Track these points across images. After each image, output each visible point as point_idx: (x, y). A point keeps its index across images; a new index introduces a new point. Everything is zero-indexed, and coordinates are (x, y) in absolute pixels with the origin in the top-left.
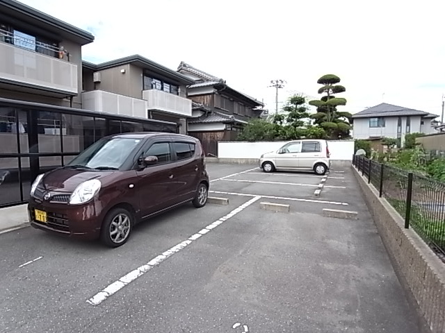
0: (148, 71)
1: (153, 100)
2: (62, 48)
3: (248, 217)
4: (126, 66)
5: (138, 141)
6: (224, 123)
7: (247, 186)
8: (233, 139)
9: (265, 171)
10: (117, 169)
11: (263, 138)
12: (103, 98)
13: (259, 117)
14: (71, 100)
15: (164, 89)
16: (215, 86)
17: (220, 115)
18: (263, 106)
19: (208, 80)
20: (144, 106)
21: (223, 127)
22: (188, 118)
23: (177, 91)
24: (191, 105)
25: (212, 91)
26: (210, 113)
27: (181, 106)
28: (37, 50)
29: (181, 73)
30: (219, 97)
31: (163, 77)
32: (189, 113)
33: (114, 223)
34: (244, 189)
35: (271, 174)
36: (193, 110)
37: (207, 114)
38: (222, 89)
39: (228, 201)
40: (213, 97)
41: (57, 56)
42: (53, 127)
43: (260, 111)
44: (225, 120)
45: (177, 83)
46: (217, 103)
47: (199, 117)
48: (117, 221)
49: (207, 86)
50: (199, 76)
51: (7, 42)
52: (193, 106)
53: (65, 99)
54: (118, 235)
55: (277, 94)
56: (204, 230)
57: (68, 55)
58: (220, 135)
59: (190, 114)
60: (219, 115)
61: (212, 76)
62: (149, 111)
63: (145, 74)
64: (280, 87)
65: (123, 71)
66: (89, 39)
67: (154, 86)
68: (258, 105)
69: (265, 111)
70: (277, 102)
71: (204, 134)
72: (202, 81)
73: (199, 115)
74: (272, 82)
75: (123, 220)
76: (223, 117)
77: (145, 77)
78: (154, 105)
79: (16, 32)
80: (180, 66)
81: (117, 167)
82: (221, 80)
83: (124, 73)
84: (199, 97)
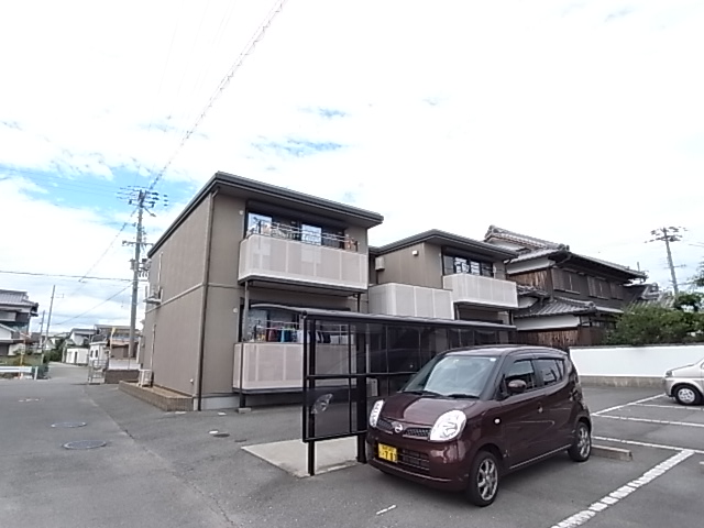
0: (447, 248)
1: (460, 288)
2: (347, 235)
3: (684, 486)
4: (419, 246)
5: (493, 360)
6: (576, 314)
7: (653, 430)
8: (597, 341)
9: (680, 402)
10: (477, 398)
11: (661, 338)
12: (397, 293)
13: (640, 299)
14: (359, 298)
15: (473, 271)
16: (550, 257)
17: (568, 303)
18: (645, 278)
19: (537, 249)
20: (449, 298)
21: (575, 322)
22: (511, 311)
23: (492, 270)
24: (515, 290)
25: (547, 264)
26: (547, 299)
27: (501, 293)
28: (323, 244)
29: (492, 242)
30: (561, 273)
31: (470, 254)
32: (513, 302)
33: (481, 471)
34: (651, 435)
35: (698, 409)
36: (520, 297)
37: (541, 301)
38: (564, 260)
39: (630, 455)
40: (550, 274)
41: (342, 246)
42: (338, 334)
43: (641, 288)
44: (578, 309)
45: (489, 259)
46: (558, 282)
47: (529, 308)
48: (484, 468)
49: (538, 258)
50: (521, 244)
51: (296, 239)
52: (519, 290)
53: (352, 297)
54: (486, 490)
55: (669, 253)
56: (598, 504)
57: (356, 244)
58: (570, 335)
59: (515, 305)
60: (564, 302)
61: (543, 242)
62: (455, 304)
63: (444, 253)
64: (672, 240)
65: (415, 252)
66: (376, 220)
67: (458, 268)
68: (634, 277)
69: (651, 286)
70: (672, 267)
71: (540, 334)
72: (527, 250)
73: (528, 303)
74: (653, 232)
75: (490, 467)
76: (573, 305)
77: (445, 257)
78: (460, 296)
79: (304, 227)
80: (489, 232)
81: (477, 395)
82: (561, 246)
83: (416, 255)
84: (526, 276)
